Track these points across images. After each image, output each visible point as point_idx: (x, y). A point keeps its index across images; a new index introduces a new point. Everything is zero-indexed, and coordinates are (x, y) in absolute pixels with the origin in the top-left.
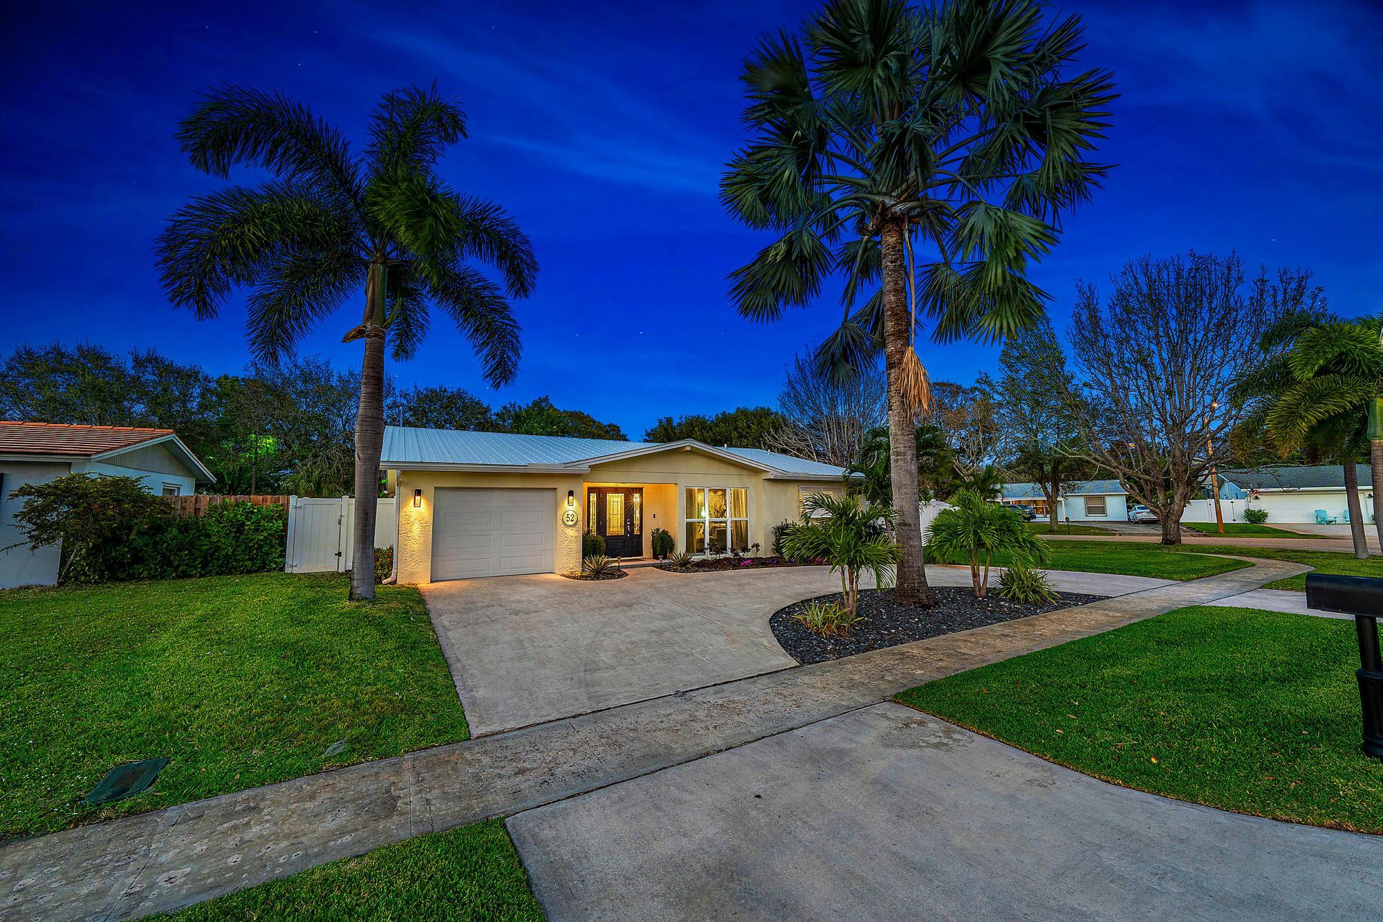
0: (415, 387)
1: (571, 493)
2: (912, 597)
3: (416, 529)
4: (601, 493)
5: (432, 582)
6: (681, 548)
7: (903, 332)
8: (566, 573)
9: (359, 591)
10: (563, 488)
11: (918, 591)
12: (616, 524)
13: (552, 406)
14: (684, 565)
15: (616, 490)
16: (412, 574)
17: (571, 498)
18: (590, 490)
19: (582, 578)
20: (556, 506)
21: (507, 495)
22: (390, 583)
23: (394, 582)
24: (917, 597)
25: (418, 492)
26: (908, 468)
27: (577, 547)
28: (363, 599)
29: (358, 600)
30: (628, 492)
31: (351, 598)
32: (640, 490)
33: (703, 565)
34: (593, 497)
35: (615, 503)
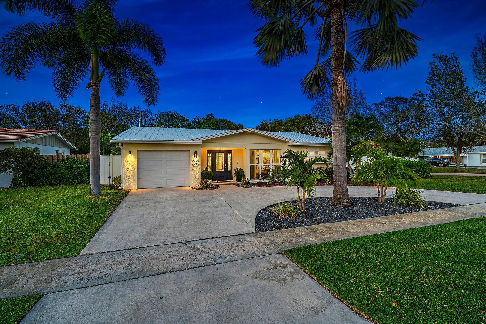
0: (159, 112)
1: (196, 153)
2: (339, 201)
3: (130, 168)
4: (213, 153)
5: (138, 189)
6: (248, 176)
7: (340, 66)
8: (194, 186)
9: (93, 192)
10: (192, 150)
11: (343, 198)
12: (220, 166)
13: (214, 117)
14: (247, 184)
15: (220, 151)
16: (129, 186)
17: (196, 154)
18: (208, 151)
19: (200, 189)
20: (189, 159)
21: (168, 153)
22: (121, 189)
23: (123, 189)
24: (342, 201)
25: (130, 152)
26: (340, 137)
27: (199, 175)
28: (95, 195)
29: (93, 195)
30: (226, 153)
31: (91, 195)
32: (231, 151)
33: (258, 185)
34: (210, 155)
35: (219, 157)
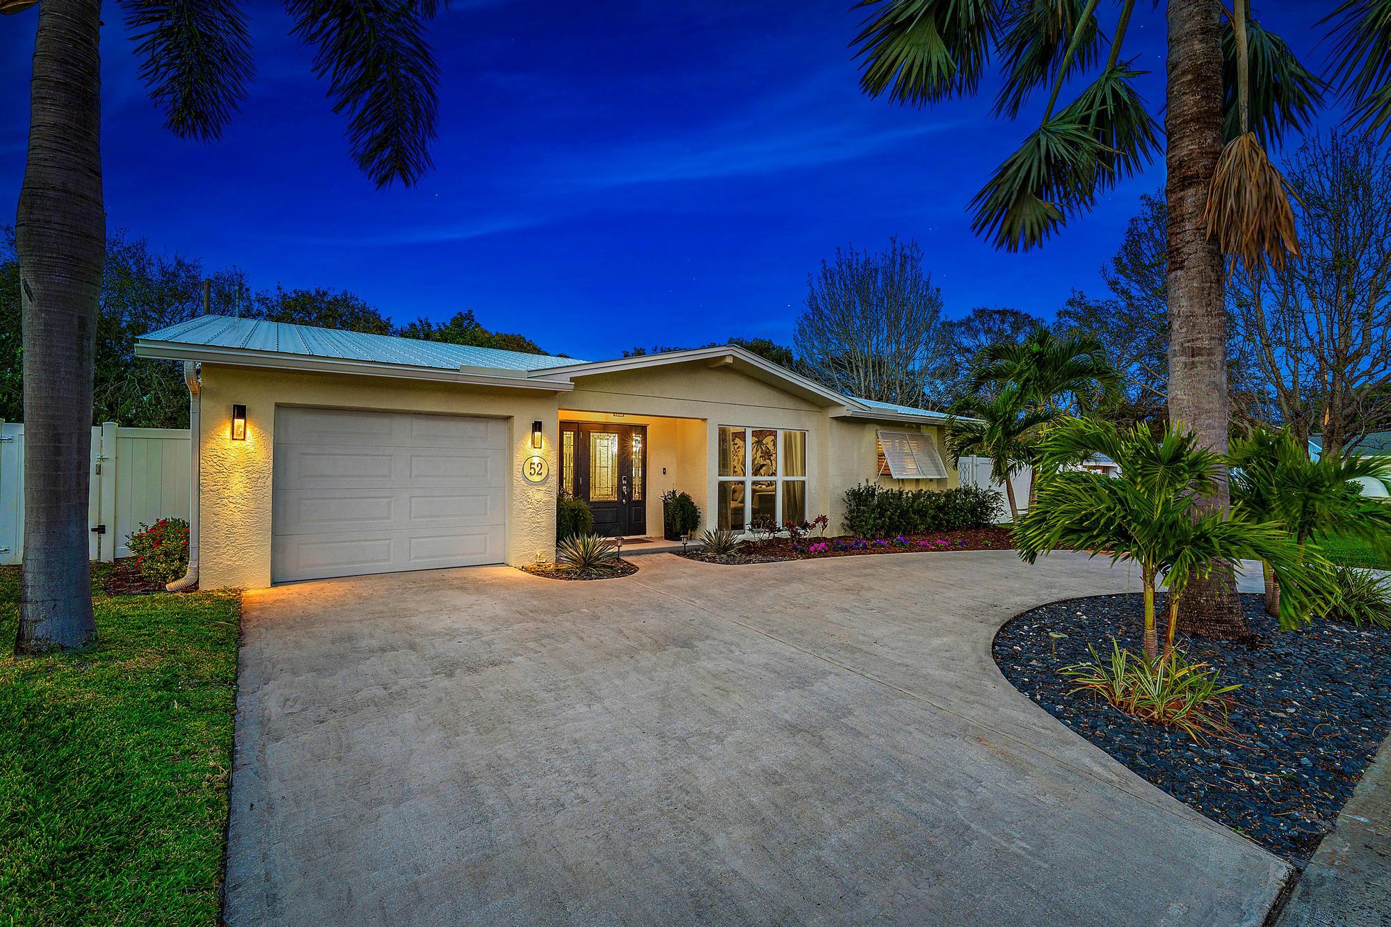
1: (537, 426)
2: (1217, 621)
3: (238, 485)
4: (582, 432)
5: (275, 583)
6: (710, 521)
8: (528, 564)
9: (39, 631)
10: (523, 415)
11: (1230, 610)
12: (604, 484)
14: (721, 551)
15: (605, 428)
16: (230, 570)
17: (537, 434)
18: (565, 426)
19: (558, 574)
20: (510, 448)
21: (420, 425)
22: (186, 589)
23: (195, 586)
24: (1228, 622)
25: (240, 412)
27: (548, 520)
28: (52, 651)
29: (37, 653)
30: (625, 432)
31: (19, 651)
32: (642, 429)
33: (750, 551)
34: (569, 436)
35: (605, 449)
